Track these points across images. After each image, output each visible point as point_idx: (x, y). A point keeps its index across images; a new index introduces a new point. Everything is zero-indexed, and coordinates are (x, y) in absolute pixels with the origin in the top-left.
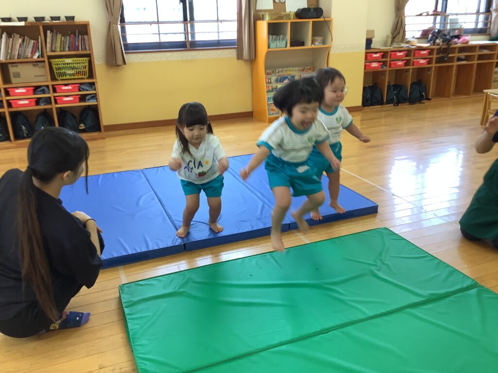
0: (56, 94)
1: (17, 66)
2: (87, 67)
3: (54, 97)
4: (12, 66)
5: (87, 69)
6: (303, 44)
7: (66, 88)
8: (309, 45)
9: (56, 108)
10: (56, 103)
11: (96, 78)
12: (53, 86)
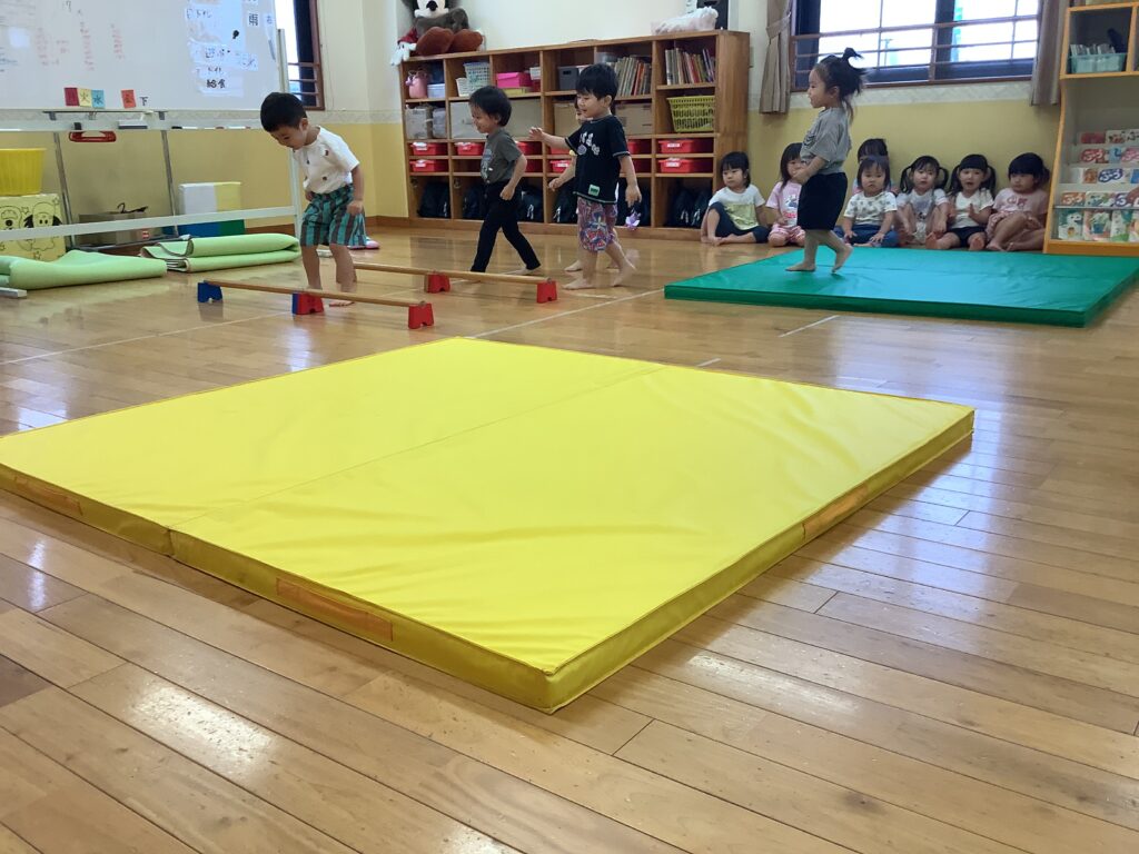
0: (659, 156)
1: (624, 108)
3: (658, 159)
4: (619, 108)
7: (673, 145)
9: (657, 178)
10: (659, 171)
12: (657, 140)
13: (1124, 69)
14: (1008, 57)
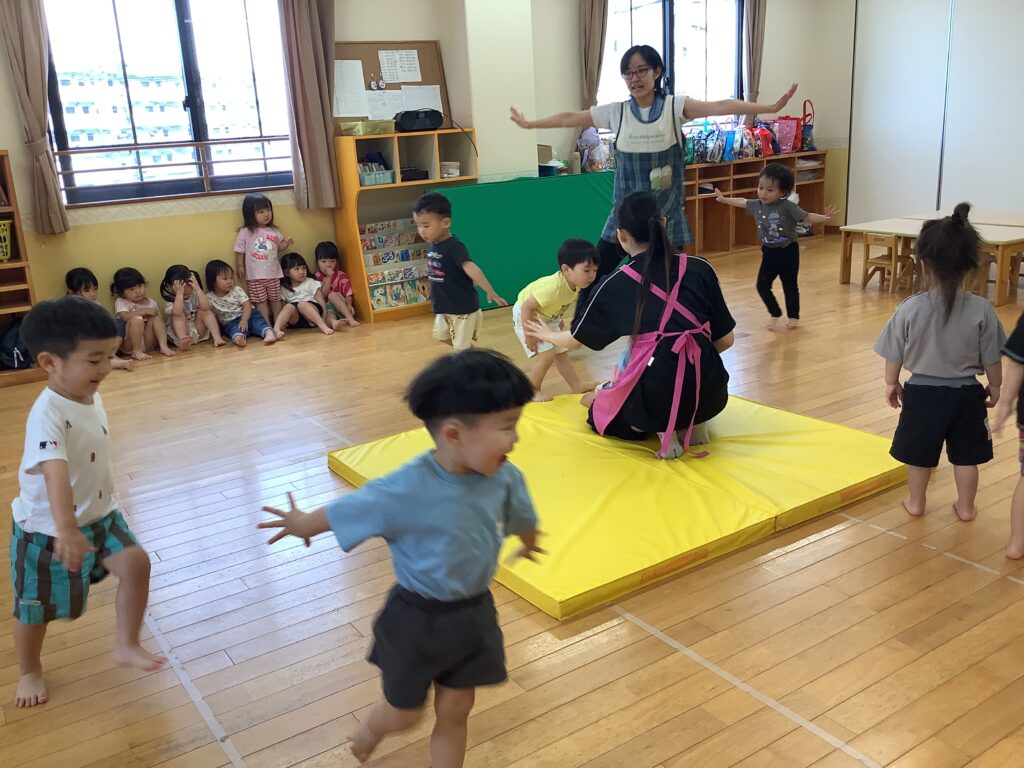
2: (8, 239)
5: (8, 242)
6: (425, 176)
8: (435, 178)
11: (27, 260)
13: (394, 181)
14: (262, 170)
